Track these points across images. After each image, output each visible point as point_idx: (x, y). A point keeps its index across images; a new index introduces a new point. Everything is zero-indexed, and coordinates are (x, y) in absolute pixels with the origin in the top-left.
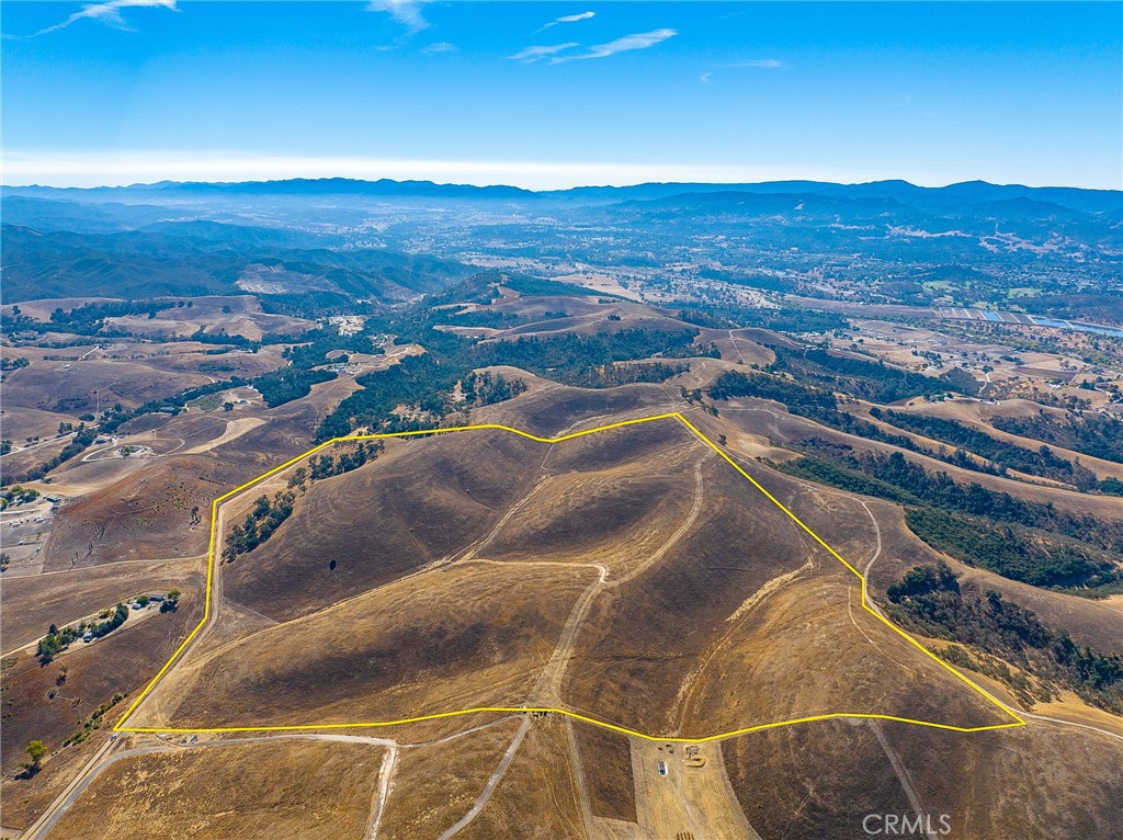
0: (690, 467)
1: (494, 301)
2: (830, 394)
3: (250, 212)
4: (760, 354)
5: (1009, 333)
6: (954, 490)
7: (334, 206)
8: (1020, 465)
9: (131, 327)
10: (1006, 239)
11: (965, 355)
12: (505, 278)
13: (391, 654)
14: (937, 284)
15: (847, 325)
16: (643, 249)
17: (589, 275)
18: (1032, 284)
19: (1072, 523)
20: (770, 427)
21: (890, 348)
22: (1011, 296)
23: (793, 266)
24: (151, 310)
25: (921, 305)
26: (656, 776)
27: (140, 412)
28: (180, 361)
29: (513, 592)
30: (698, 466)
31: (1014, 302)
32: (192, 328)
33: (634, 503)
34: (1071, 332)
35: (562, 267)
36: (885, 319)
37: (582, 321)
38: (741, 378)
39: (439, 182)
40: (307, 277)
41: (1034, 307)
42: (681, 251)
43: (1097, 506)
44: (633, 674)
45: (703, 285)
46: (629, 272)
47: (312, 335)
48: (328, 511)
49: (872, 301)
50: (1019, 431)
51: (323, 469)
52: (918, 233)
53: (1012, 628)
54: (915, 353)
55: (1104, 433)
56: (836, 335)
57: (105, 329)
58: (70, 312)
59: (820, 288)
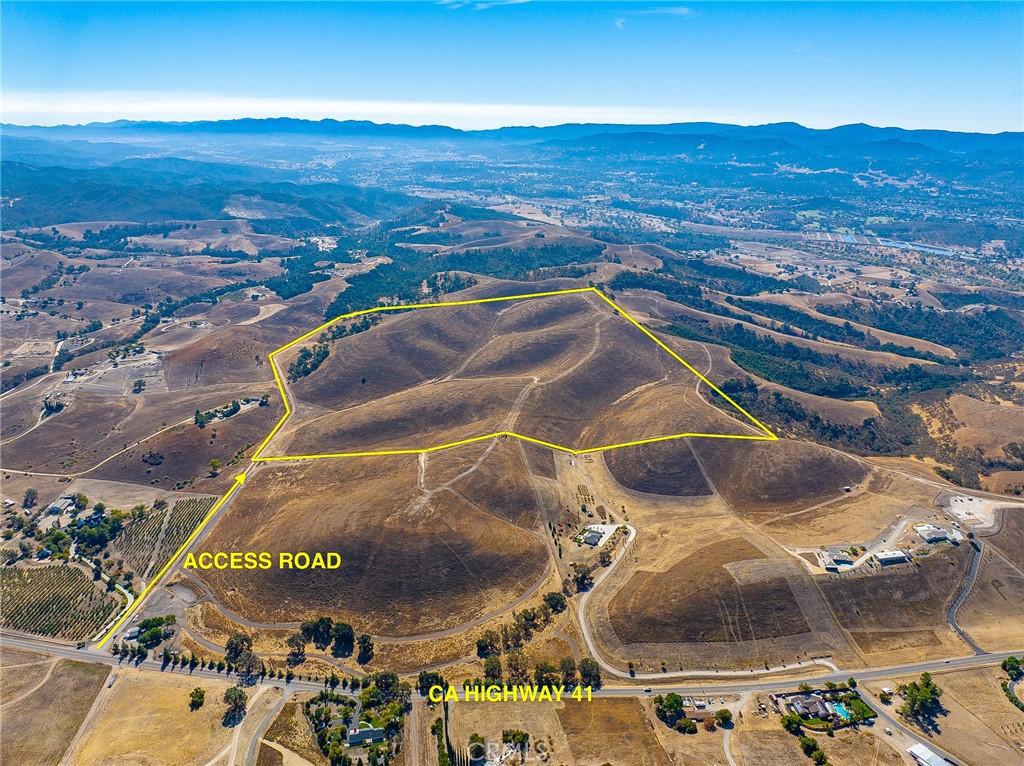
0: (592, 325)
1: (441, 224)
2: (698, 287)
3: (208, 149)
4: (651, 262)
5: (858, 251)
6: (774, 347)
7: (283, 144)
8: (829, 335)
9: (152, 244)
10: (877, 175)
11: (818, 267)
12: (449, 206)
13: (411, 420)
14: (808, 214)
15: (729, 246)
16: (565, 183)
17: (518, 205)
18: (888, 213)
19: (851, 366)
20: (652, 308)
21: (760, 263)
22: (868, 223)
23: (691, 198)
24: (165, 231)
25: (793, 229)
26: (567, 465)
27: (186, 302)
28: (202, 268)
29: (482, 389)
30: (598, 324)
31: (869, 228)
32: (200, 246)
33: (556, 346)
34: (908, 251)
35: (493, 199)
36: (761, 241)
37: (515, 239)
38: (634, 275)
39: (378, 121)
40: (282, 205)
41: (884, 232)
42: (597, 185)
43: (869, 356)
44: (555, 425)
45: (614, 214)
46: (552, 203)
47: (298, 250)
48: (355, 352)
49: (752, 227)
50: (834, 314)
51: (340, 332)
52: (802, 171)
53: (786, 411)
54: (778, 266)
55: (895, 315)
56: (718, 252)
57: (130, 246)
58: (98, 232)
59: (710, 216)
